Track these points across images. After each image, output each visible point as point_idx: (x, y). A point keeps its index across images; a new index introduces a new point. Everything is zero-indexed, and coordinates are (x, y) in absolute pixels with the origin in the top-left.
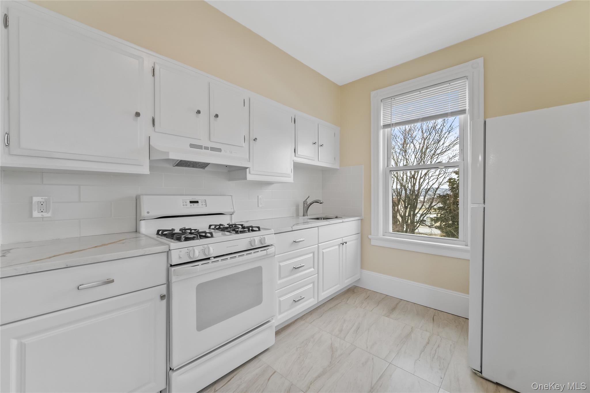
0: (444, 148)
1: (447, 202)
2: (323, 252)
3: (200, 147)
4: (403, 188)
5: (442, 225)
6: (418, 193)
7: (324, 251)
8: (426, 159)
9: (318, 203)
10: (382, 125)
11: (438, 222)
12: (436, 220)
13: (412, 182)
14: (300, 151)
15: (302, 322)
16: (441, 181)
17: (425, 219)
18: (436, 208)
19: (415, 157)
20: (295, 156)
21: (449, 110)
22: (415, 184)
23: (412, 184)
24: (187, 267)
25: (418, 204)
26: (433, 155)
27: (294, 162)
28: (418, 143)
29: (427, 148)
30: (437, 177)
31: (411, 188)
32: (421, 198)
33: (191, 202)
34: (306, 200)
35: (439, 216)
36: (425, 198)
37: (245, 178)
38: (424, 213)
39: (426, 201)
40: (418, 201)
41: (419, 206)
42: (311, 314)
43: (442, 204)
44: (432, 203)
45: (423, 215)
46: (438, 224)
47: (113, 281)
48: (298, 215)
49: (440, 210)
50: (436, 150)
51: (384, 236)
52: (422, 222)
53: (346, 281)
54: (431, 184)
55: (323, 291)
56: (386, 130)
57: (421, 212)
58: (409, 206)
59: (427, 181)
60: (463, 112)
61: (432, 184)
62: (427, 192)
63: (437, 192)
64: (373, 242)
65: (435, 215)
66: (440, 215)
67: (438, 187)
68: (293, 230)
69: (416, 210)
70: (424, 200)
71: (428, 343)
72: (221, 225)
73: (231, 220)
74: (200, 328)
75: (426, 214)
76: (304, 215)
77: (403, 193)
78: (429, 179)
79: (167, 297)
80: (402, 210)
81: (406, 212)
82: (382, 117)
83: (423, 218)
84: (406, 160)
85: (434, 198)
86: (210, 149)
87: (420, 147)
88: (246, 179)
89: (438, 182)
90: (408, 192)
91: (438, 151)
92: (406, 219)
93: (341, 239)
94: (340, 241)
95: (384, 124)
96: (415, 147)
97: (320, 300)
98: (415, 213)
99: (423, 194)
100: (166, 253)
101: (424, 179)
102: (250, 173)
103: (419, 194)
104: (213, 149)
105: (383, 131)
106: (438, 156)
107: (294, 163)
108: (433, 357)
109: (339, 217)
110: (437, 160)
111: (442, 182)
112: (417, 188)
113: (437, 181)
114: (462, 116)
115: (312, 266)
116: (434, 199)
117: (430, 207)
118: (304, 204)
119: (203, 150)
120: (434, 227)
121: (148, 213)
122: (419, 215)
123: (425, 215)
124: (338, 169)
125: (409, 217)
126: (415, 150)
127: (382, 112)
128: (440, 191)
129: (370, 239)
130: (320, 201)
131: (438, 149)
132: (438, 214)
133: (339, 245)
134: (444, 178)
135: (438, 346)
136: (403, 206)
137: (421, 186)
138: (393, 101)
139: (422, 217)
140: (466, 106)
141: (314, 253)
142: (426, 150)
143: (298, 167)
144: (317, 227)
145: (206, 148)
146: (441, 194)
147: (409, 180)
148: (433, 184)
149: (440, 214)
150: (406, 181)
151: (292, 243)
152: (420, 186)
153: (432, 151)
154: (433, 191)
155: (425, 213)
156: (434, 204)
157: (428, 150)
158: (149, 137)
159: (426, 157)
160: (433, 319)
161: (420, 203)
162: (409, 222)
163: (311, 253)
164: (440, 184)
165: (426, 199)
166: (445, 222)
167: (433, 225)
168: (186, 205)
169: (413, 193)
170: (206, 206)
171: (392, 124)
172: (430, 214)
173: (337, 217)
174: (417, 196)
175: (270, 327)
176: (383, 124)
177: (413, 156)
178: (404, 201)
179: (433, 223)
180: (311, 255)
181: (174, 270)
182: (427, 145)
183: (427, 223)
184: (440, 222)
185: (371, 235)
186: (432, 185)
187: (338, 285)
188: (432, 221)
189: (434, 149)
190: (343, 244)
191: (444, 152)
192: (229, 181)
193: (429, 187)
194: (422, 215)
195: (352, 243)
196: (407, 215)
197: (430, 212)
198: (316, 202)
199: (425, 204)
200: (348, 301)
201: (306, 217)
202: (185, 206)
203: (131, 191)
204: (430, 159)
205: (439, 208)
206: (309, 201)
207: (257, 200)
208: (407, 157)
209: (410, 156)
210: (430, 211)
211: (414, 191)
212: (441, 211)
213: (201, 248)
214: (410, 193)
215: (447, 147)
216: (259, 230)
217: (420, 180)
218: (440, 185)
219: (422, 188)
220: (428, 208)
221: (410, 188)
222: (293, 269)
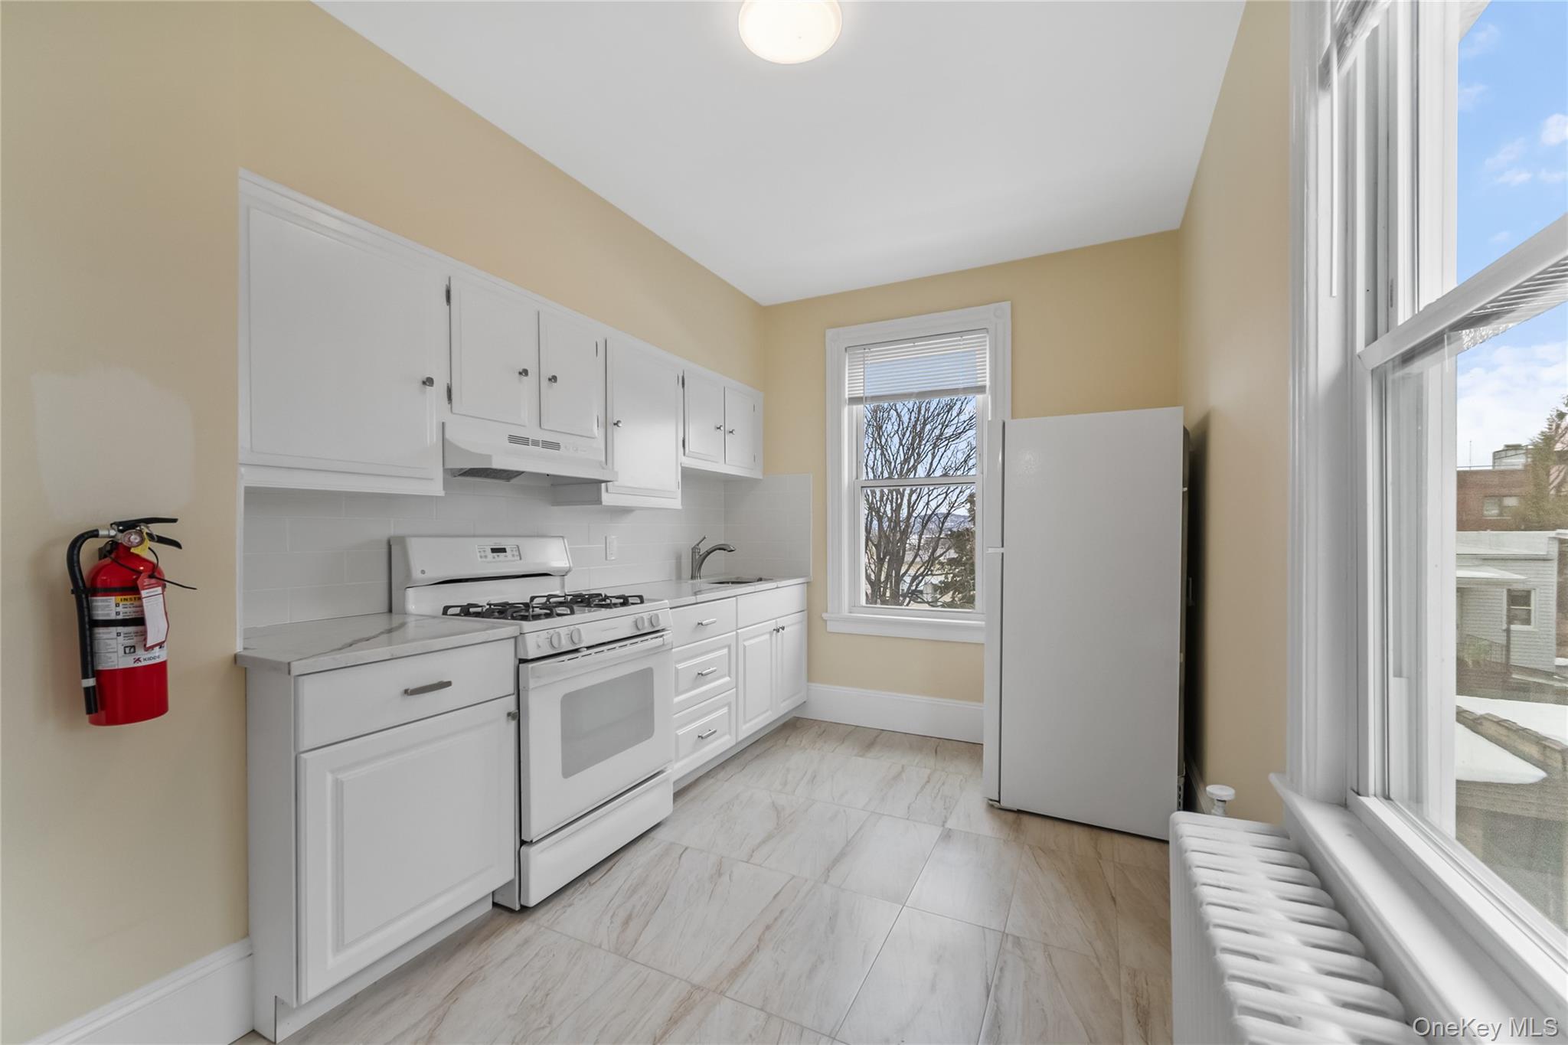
0: (959, 425)
1: (965, 547)
2: (745, 647)
3: (524, 441)
4: (874, 514)
5: (956, 599)
6: (907, 526)
7: (746, 643)
8: (922, 447)
9: (725, 550)
10: (847, 397)
11: (947, 593)
12: (943, 588)
13: (894, 500)
14: (691, 446)
15: (711, 781)
16: (953, 500)
17: (921, 587)
18: (943, 561)
19: (901, 444)
20: (684, 454)
21: (960, 384)
22: (899, 506)
23: (894, 505)
24: (550, 663)
25: (907, 553)
26: (937, 439)
27: (682, 467)
28: (906, 409)
29: (925, 424)
30: (945, 490)
31: (892, 515)
32: (914, 539)
33: (494, 550)
34: (698, 545)
35: (950, 580)
36: (920, 540)
37: (599, 501)
38: (919, 572)
39: (923, 546)
40: (907, 545)
41: (909, 557)
42: (724, 768)
43: (956, 552)
44: (934, 551)
45: (918, 577)
46: (947, 598)
47: (449, 684)
48: (679, 577)
49: (952, 566)
50: (945, 426)
51: (851, 613)
52: (914, 595)
53: (782, 705)
54: (933, 505)
55: (745, 722)
56: (855, 407)
57: (912, 572)
58: (888, 557)
59: (925, 499)
60: (981, 389)
61: (936, 506)
62: (924, 526)
63: (946, 524)
64: (832, 627)
65: (942, 578)
66: (953, 578)
67: (949, 513)
68: (698, 601)
69: (902, 566)
70: (919, 543)
71: (928, 782)
72: (549, 597)
73: (563, 586)
74: (568, 772)
75: (923, 575)
76: (693, 577)
77: (873, 526)
78: (929, 495)
79: (517, 716)
80: (873, 567)
81: (880, 570)
82: (847, 382)
83: (917, 585)
84: (882, 449)
85: (939, 538)
86: (541, 444)
87: (910, 419)
88: (601, 503)
89: (947, 501)
90: (886, 525)
91: (949, 432)
92: (882, 589)
93: (774, 621)
94: (772, 625)
95: (851, 396)
96: (900, 420)
97: (740, 739)
98: (901, 574)
99: (916, 528)
100: (513, 640)
101: (919, 494)
102: (607, 491)
103: (909, 530)
104: (548, 445)
105: (849, 409)
106: (947, 442)
107: (682, 470)
108: (935, 797)
109: (766, 580)
110: (945, 451)
111: (956, 501)
112: (904, 513)
113: (945, 498)
114: (980, 397)
115: (727, 673)
116: (940, 542)
117: (932, 559)
118: (693, 553)
119: (531, 447)
120: (939, 604)
121: (423, 572)
122: (908, 579)
123: (921, 578)
124: (760, 480)
125: (887, 584)
126: (901, 427)
127: (847, 371)
128: (952, 521)
129: (826, 621)
130: (728, 546)
131: (947, 426)
132: (947, 574)
133: (771, 633)
134: (961, 492)
135: (943, 784)
136: (875, 557)
137: (913, 511)
138: (867, 352)
139: (915, 583)
140: (985, 381)
141: (729, 647)
142: (923, 429)
143: (691, 478)
144: (734, 596)
145: (535, 443)
146: (955, 530)
147: (888, 496)
148: (938, 506)
149: (952, 575)
150: (881, 500)
151: (696, 627)
152: (911, 508)
153: (935, 428)
154: (937, 522)
155: (921, 574)
156: (939, 552)
157: (928, 427)
158: (443, 423)
159: (924, 442)
160: (936, 752)
161: (910, 550)
162: (888, 594)
163: (724, 647)
164: (952, 506)
165: (922, 541)
166: (961, 593)
167: (937, 600)
168: (486, 557)
169: (895, 528)
170: (521, 559)
171: (866, 398)
172: (931, 574)
173: (760, 580)
174: (905, 534)
175: (666, 780)
176: (849, 394)
177: (896, 439)
178: (875, 546)
179: (939, 596)
180: (725, 651)
181: (532, 668)
182: (925, 415)
183: (926, 597)
184: (951, 593)
185: (827, 612)
186: (936, 508)
187: (769, 713)
188: (935, 591)
189: (940, 426)
190: (778, 631)
191: (960, 433)
192: (553, 505)
193: (929, 512)
194: (915, 578)
195: (793, 631)
196: (883, 579)
197: (932, 571)
198: (720, 549)
199: (921, 552)
200: (788, 743)
201: (698, 581)
202: (484, 559)
203: (382, 529)
204: (931, 448)
205: (951, 561)
206: (703, 549)
207: (604, 546)
208: (883, 441)
209: (889, 439)
210: (932, 568)
211: (897, 522)
212: (954, 567)
213: (544, 634)
214: (889, 526)
215: (965, 424)
216: (642, 602)
217: (910, 496)
218: (952, 508)
219: (915, 515)
220: (928, 561)
221: (889, 516)
222: (697, 677)
